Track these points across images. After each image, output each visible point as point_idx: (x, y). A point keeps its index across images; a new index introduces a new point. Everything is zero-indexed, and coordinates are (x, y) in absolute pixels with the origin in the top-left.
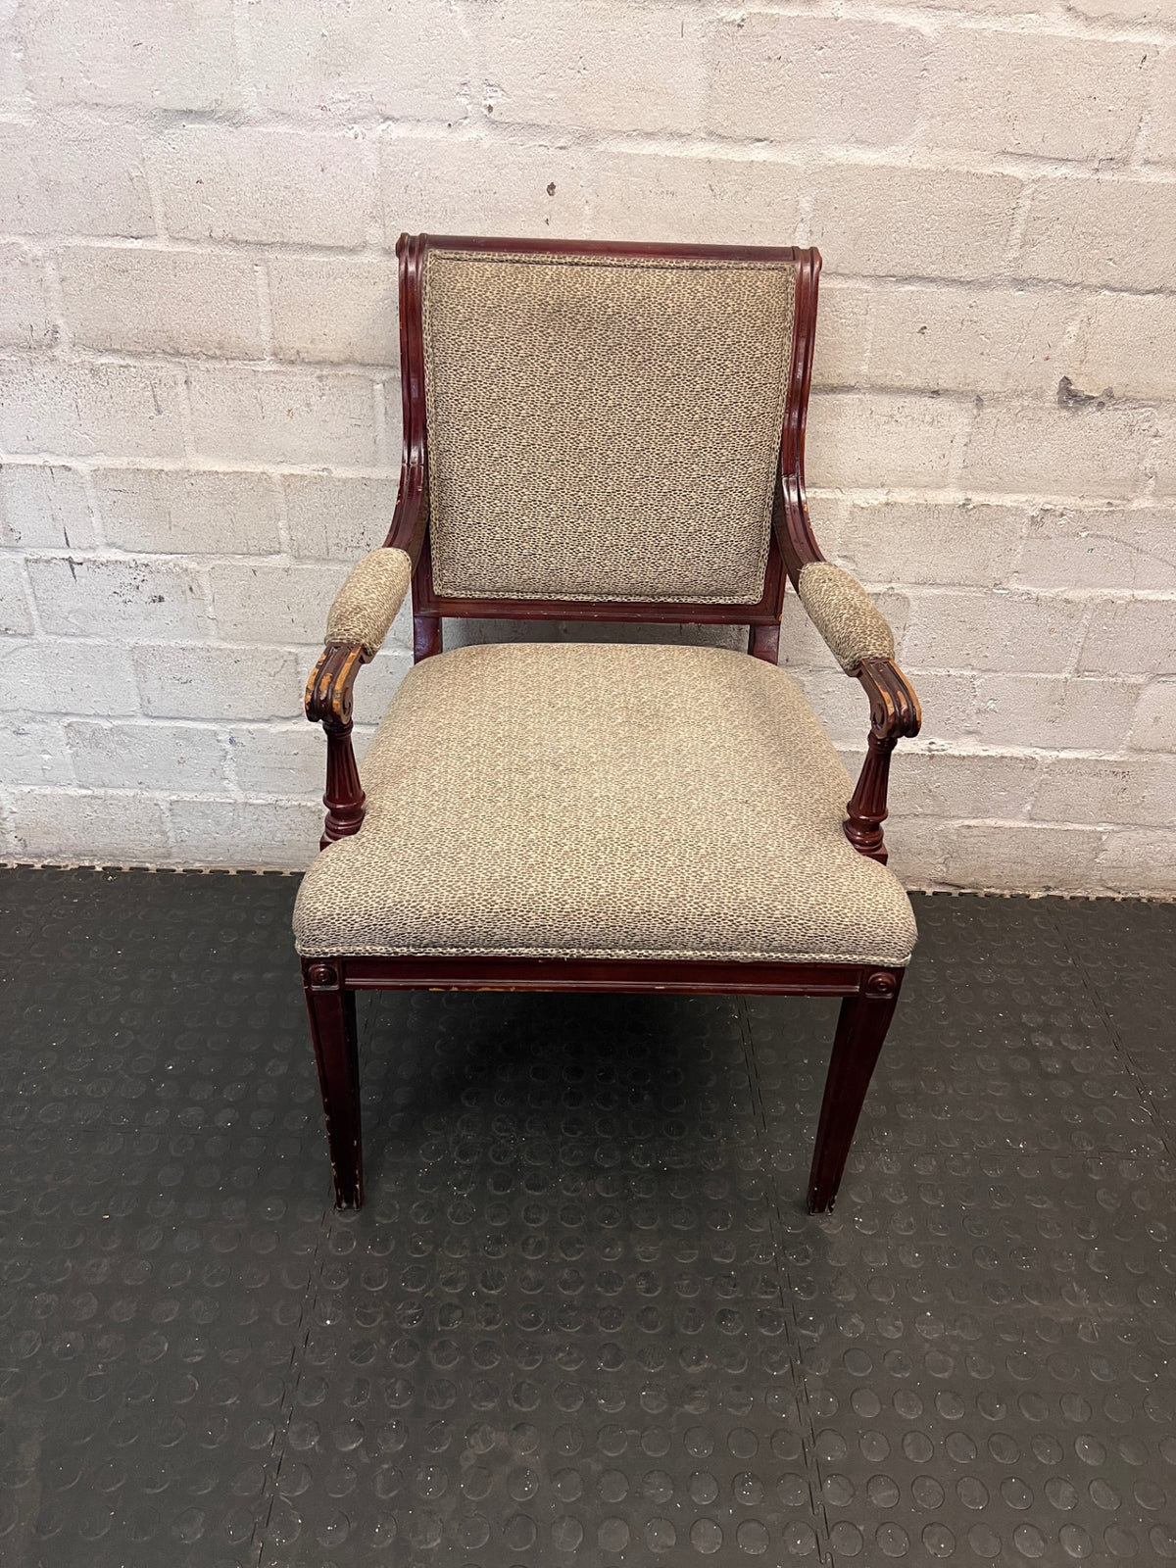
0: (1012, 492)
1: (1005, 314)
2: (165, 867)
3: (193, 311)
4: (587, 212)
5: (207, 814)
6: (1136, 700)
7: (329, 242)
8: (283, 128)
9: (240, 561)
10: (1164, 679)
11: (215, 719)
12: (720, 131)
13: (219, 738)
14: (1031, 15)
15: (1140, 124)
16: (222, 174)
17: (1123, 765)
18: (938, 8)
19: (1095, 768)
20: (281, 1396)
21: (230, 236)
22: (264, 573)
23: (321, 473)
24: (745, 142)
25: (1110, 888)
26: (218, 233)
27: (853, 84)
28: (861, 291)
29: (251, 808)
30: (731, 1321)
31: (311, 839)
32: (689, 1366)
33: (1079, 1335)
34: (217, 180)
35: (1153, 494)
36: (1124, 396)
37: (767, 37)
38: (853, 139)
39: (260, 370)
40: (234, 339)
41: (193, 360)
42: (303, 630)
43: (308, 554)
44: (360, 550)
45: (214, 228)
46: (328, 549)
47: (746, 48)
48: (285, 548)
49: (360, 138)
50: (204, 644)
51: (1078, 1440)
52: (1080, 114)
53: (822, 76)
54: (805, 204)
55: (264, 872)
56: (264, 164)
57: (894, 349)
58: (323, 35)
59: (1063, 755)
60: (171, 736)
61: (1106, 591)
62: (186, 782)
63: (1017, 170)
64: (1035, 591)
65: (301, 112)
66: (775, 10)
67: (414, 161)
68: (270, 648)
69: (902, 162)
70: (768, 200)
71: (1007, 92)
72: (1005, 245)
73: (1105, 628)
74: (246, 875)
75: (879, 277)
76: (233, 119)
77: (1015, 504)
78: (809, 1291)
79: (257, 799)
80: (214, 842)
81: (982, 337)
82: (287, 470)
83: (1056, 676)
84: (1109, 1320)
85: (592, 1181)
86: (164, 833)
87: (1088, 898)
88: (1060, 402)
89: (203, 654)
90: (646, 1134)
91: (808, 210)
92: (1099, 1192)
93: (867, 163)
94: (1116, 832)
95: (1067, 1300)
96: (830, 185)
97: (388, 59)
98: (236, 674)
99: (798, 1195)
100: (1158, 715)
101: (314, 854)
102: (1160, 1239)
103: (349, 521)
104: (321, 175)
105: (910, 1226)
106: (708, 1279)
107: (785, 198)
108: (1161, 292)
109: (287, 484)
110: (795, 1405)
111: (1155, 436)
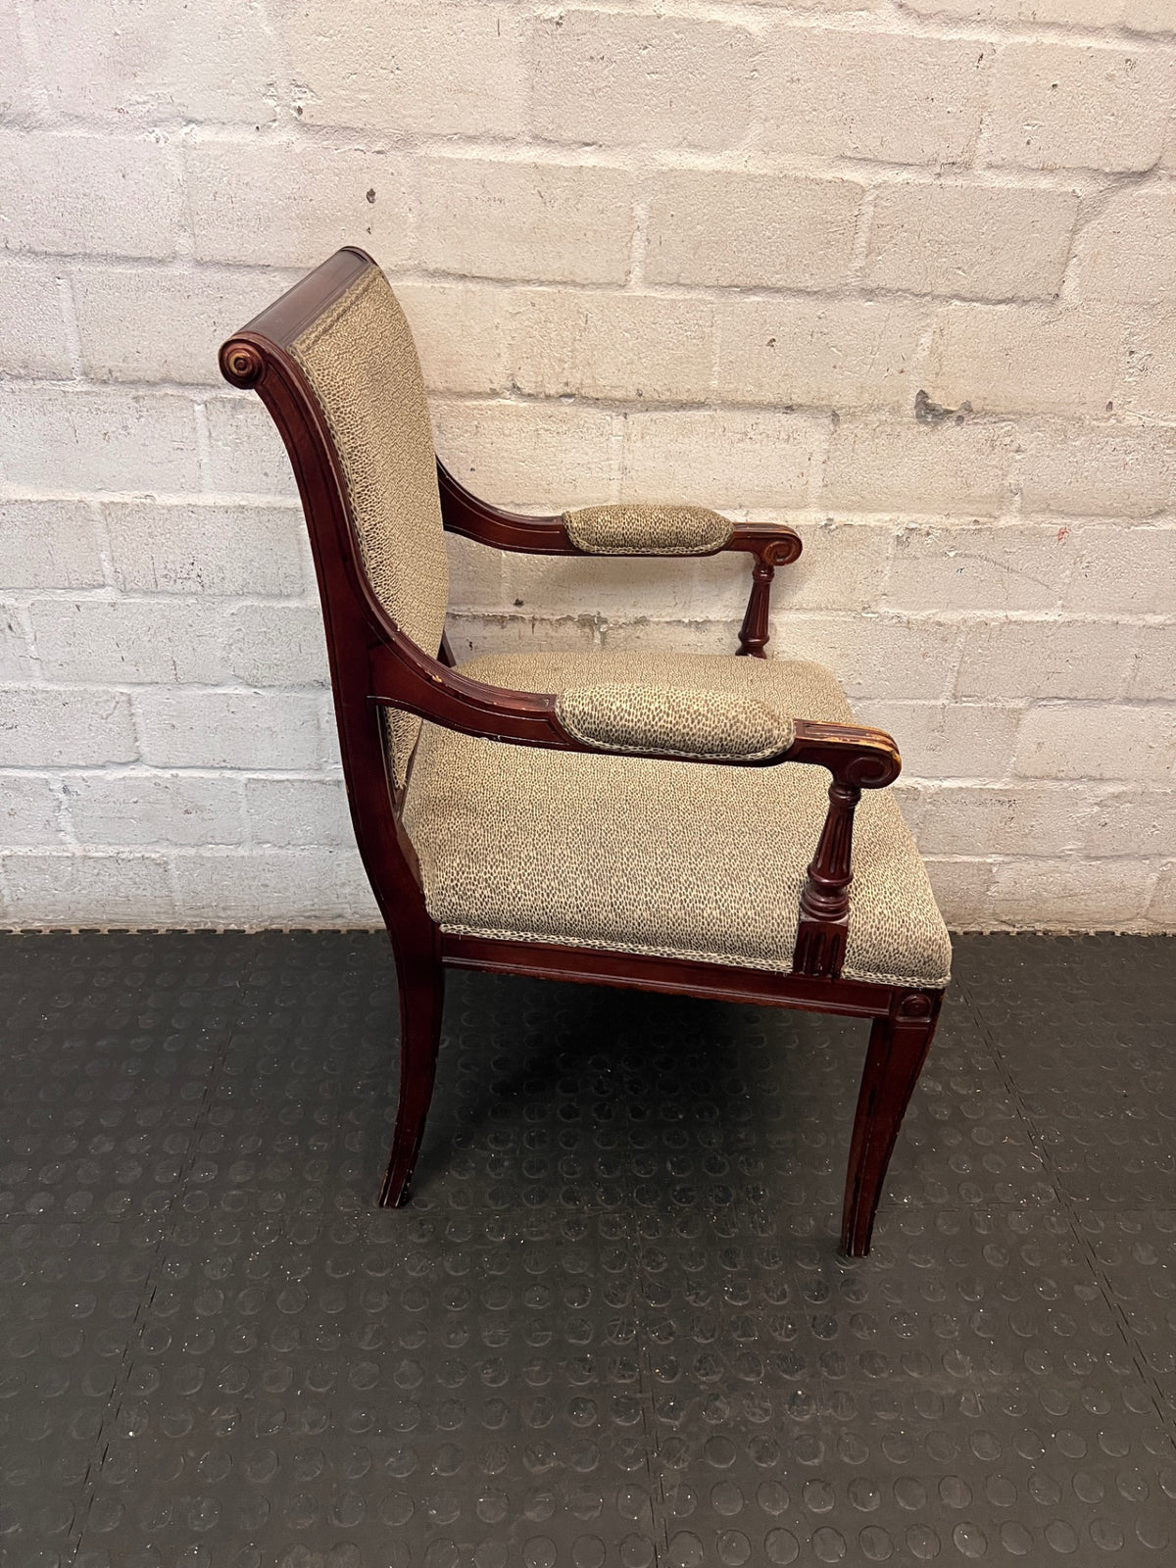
0: (876, 510)
1: (855, 325)
2: (1, 928)
4: (411, 220)
5: (44, 870)
6: (1017, 725)
7: (136, 253)
8: (79, 132)
9: (60, 596)
10: (1044, 703)
11: (46, 767)
12: (546, 135)
13: (52, 787)
14: (861, 13)
15: (981, 127)
16: (15, 182)
17: (1007, 794)
18: (764, 6)
19: (980, 797)
20: (70, 1522)
21: (27, 247)
22: (88, 609)
23: (143, 500)
24: (573, 147)
25: (1004, 922)
26: (14, 244)
27: (681, 85)
28: (704, 302)
29: (91, 862)
30: (583, 1410)
31: (157, 893)
32: (534, 1466)
33: (961, 1408)
34: (10, 188)
35: (1020, 511)
36: (983, 410)
37: (589, 36)
38: (685, 143)
39: (71, 391)
40: (39, 358)
42: (134, 669)
43: (135, 587)
44: (190, 581)
45: (10, 239)
46: (156, 582)
47: (566, 47)
48: (109, 581)
49: (162, 142)
50: (29, 686)
51: (958, 1529)
52: (918, 116)
53: (648, 77)
54: (640, 212)
55: (109, 931)
56: (60, 170)
57: (743, 363)
58: (116, 34)
59: (946, 784)
61: (979, 613)
62: (18, 836)
63: (857, 176)
64: (906, 614)
65: (96, 115)
66: (594, 8)
67: (222, 166)
68: (100, 688)
69: (737, 167)
70: (601, 207)
71: (841, 94)
72: (851, 254)
73: (980, 651)
74: (89, 934)
75: (723, 287)
76: (24, 123)
77: (878, 524)
78: (671, 1372)
79: (97, 851)
80: (52, 899)
81: (834, 349)
82: (106, 498)
83: (933, 702)
84: (994, 1390)
85: (440, 1259)
87: (981, 933)
88: (918, 416)
89: (28, 696)
90: (503, 1204)
91: (644, 217)
92: (987, 1248)
93: (702, 168)
94: (1007, 863)
95: (949, 1370)
96: (664, 191)
97: (186, 58)
98: (65, 717)
99: (665, 1265)
100: (1041, 740)
101: (163, 910)
102: (1049, 1297)
103: (178, 551)
104: (122, 180)
105: (784, 1295)
106: (561, 1364)
107: (619, 204)
108: (1014, 302)
109: (107, 512)
110: (649, 1505)
111: (1017, 451)
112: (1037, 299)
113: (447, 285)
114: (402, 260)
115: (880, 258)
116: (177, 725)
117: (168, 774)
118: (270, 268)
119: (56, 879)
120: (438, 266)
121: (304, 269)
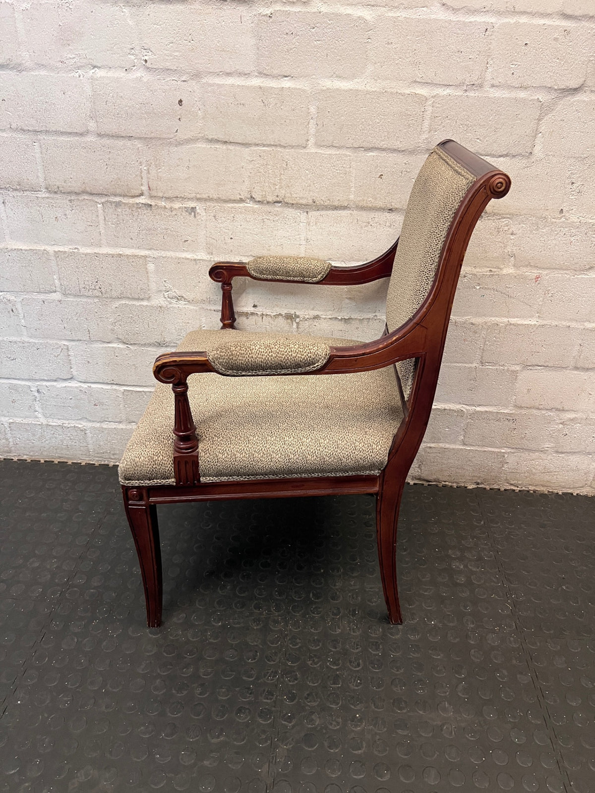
2: (9, 458)
3: (4, 166)
4: (200, 114)
5: (28, 430)
6: (516, 379)
7: (70, 130)
8: (43, 73)
9: (35, 296)
10: (530, 368)
11: (29, 379)
12: (265, 72)
13: (32, 390)
14: (423, 8)
15: (487, 66)
16: (15, 96)
17: (512, 416)
18: (373, 6)
19: (497, 417)
21: (20, 127)
22: (49, 303)
23: (74, 250)
24: (279, 78)
25: (511, 484)
26: (14, 126)
27: (332, 46)
28: (346, 156)
29: (50, 428)
30: (244, 713)
31: (81, 445)
32: (213, 739)
33: (443, 732)
34: (12, 99)
35: (514, 266)
36: (493, 212)
37: (285, 23)
38: (335, 76)
39: (40, 196)
40: (26, 180)
41: (6, 191)
42: (70, 333)
43: (70, 293)
44: (96, 290)
45: (12, 123)
46: (80, 290)
47: (274, 28)
48: (58, 289)
49: (82, 76)
50: (21, 339)
52: (454, 60)
53: (315, 42)
54: (313, 110)
55: (58, 462)
56: (35, 90)
57: (366, 186)
58: (60, 25)
59: (478, 409)
60: (8, 388)
61: (493, 319)
62: (17, 413)
63: (423, 91)
64: (454, 318)
65: (51, 64)
66: (288, 8)
67: (109, 88)
68: (54, 342)
69: (361, 87)
70: (293, 107)
71: (413, 50)
72: (421, 131)
74: (49, 463)
75: (355, 148)
76: (18, 68)
78: (292, 699)
79: (53, 422)
80: (32, 445)
82: (57, 249)
83: (470, 365)
84: (463, 725)
85: (186, 632)
86: (7, 439)
87: (499, 490)
89: (20, 344)
90: (223, 607)
91: (314, 112)
92: (473, 651)
93: (343, 88)
94: (513, 453)
95: (440, 712)
96: (325, 99)
97: (92, 37)
98: (38, 355)
99: (300, 645)
100: (529, 388)
101: (84, 453)
102: (502, 679)
103: (90, 275)
104: (63, 96)
105: (359, 665)
106: (237, 689)
107: (302, 106)
108: (507, 156)
109: (57, 256)
110: (268, 764)
111: (512, 234)
112: (520, 155)
113: (218, 147)
114: (196, 134)
115: (436, 133)
116: (91, 362)
117: (85, 386)
118: (132, 138)
119: (34, 435)
120: (213, 137)
121: (148, 138)
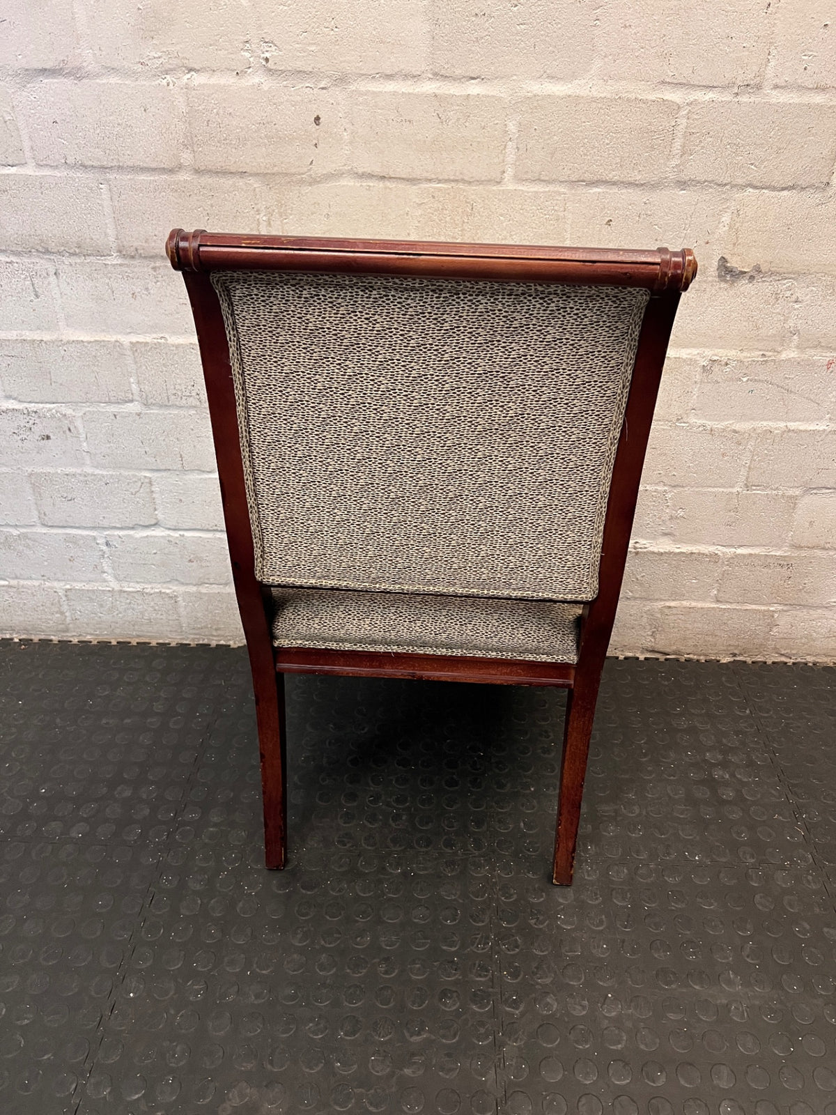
0: (686, 347)
1: (672, 209)
2: (65, 639)
3: (56, 220)
4: (346, 137)
5: (93, 599)
6: (794, 508)
7: (154, 165)
8: (114, 80)
9: (103, 408)
10: (815, 491)
11: (94, 528)
12: (443, 72)
13: (98, 542)
15: (769, 57)
16: (71, 116)
17: (786, 559)
19: (766, 562)
20: (86, 1055)
21: (80, 162)
22: (122, 417)
23: (159, 341)
24: (462, 80)
25: (782, 655)
26: (71, 160)
27: (542, 32)
28: (560, 194)
29: (125, 595)
30: (450, 998)
31: (170, 618)
32: (411, 1036)
33: (731, 1014)
34: (68, 120)
35: (797, 347)
36: (770, 271)
38: (545, 76)
39: (109, 263)
40: (88, 240)
41: (59, 257)
42: (154, 460)
43: (154, 402)
44: (192, 398)
45: (68, 157)
46: (168, 398)
47: (458, 7)
48: (136, 397)
49: (171, 85)
50: (82, 470)
51: (723, 1104)
52: (721, 50)
53: (518, 27)
54: (512, 127)
55: (137, 643)
56: (101, 107)
57: (588, 237)
58: (139, 9)
59: (739, 551)
60: (63, 540)
61: (765, 423)
62: (76, 575)
63: (675, 96)
64: (709, 424)
65: (126, 67)
67: (213, 101)
68: (130, 473)
69: (584, 92)
70: (483, 124)
71: (662, 35)
72: (669, 155)
73: (766, 452)
74: (123, 645)
75: (573, 182)
76: (77, 74)
77: (689, 357)
78: (515, 975)
79: (129, 587)
80: (99, 620)
81: (656, 227)
82: (134, 339)
83: (730, 490)
84: (757, 1003)
85: (353, 883)
86: (62, 613)
87: (765, 663)
88: (720, 276)
89: (82, 478)
90: (400, 846)
91: (514, 131)
92: (757, 897)
93: (557, 93)
94: (785, 611)
95: (723, 985)
96: (530, 111)
97: (188, 25)
98: (107, 493)
99: (515, 896)
100: (812, 520)
101: (174, 629)
102: (803, 935)
103: (183, 376)
104: (144, 113)
105: (601, 922)
106: (435, 964)
107: (496, 122)
108: (794, 189)
109: (135, 349)
110: (494, 1070)
111: (796, 302)
112: (811, 186)
113: (372, 184)
114: (339, 166)
115: (692, 157)
116: (183, 500)
117: (176, 534)
118: (246, 174)
119: (101, 606)
120: (365, 170)
121: (269, 174)
